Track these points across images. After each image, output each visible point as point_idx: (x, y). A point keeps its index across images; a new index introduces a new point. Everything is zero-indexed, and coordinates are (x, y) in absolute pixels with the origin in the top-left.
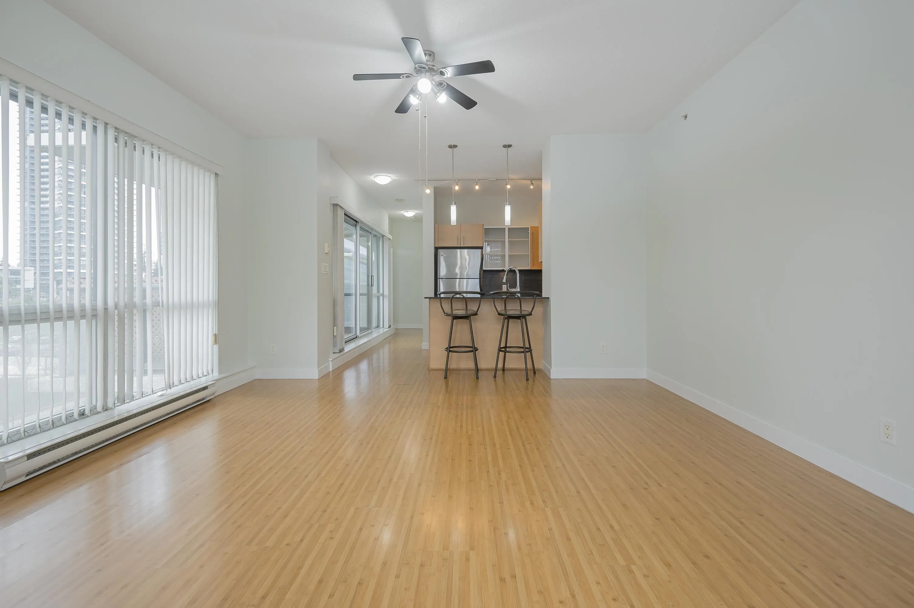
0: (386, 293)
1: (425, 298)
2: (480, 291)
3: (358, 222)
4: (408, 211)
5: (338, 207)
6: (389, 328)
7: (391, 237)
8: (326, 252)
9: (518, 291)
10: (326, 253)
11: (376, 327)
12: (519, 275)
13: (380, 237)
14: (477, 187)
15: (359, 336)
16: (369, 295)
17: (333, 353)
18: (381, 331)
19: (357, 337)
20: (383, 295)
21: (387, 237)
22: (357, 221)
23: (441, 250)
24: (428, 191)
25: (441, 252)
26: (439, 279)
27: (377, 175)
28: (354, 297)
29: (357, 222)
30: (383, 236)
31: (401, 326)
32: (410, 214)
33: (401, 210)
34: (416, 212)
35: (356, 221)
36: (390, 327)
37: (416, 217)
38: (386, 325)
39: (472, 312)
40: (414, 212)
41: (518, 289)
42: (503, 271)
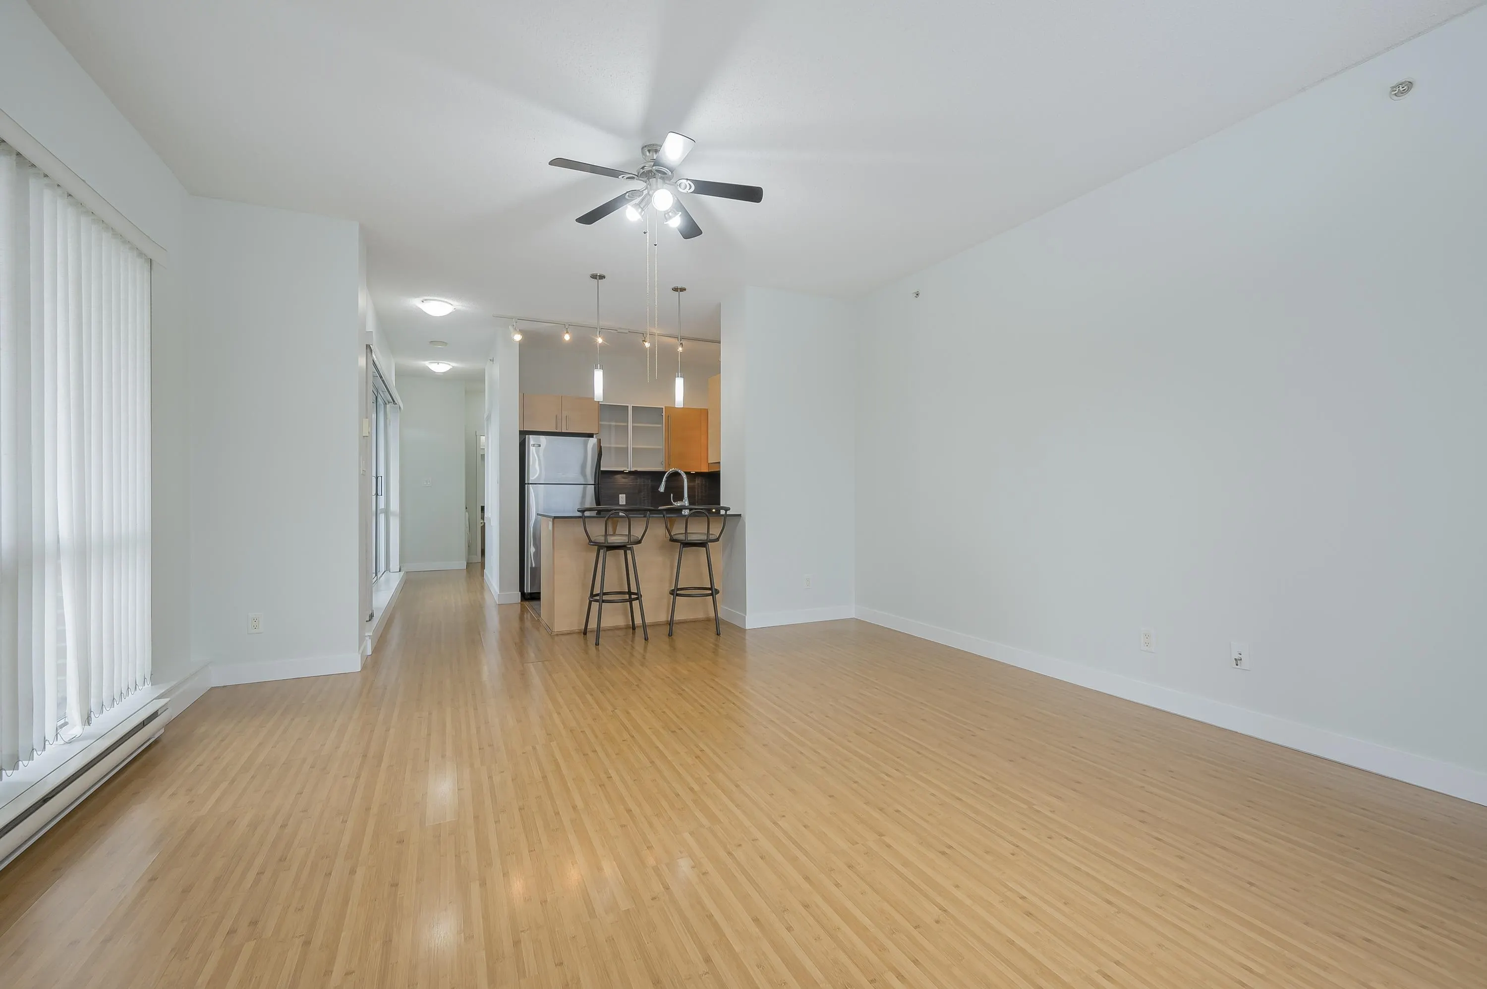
0: (395, 508)
6: (399, 572)
7: (402, 406)
9: (686, 505)
12: (688, 479)
14: (600, 340)
23: (531, 436)
24: (515, 337)
25: (532, 440)
26: (528, 484)
27: (426, 298)
32: (440, 367)
33: (425, 361)
34: (454, 364)
36: (400, 570)
39: (635, 539)
40: (450, 365)
41: (686, 503)
42: (622, 472)
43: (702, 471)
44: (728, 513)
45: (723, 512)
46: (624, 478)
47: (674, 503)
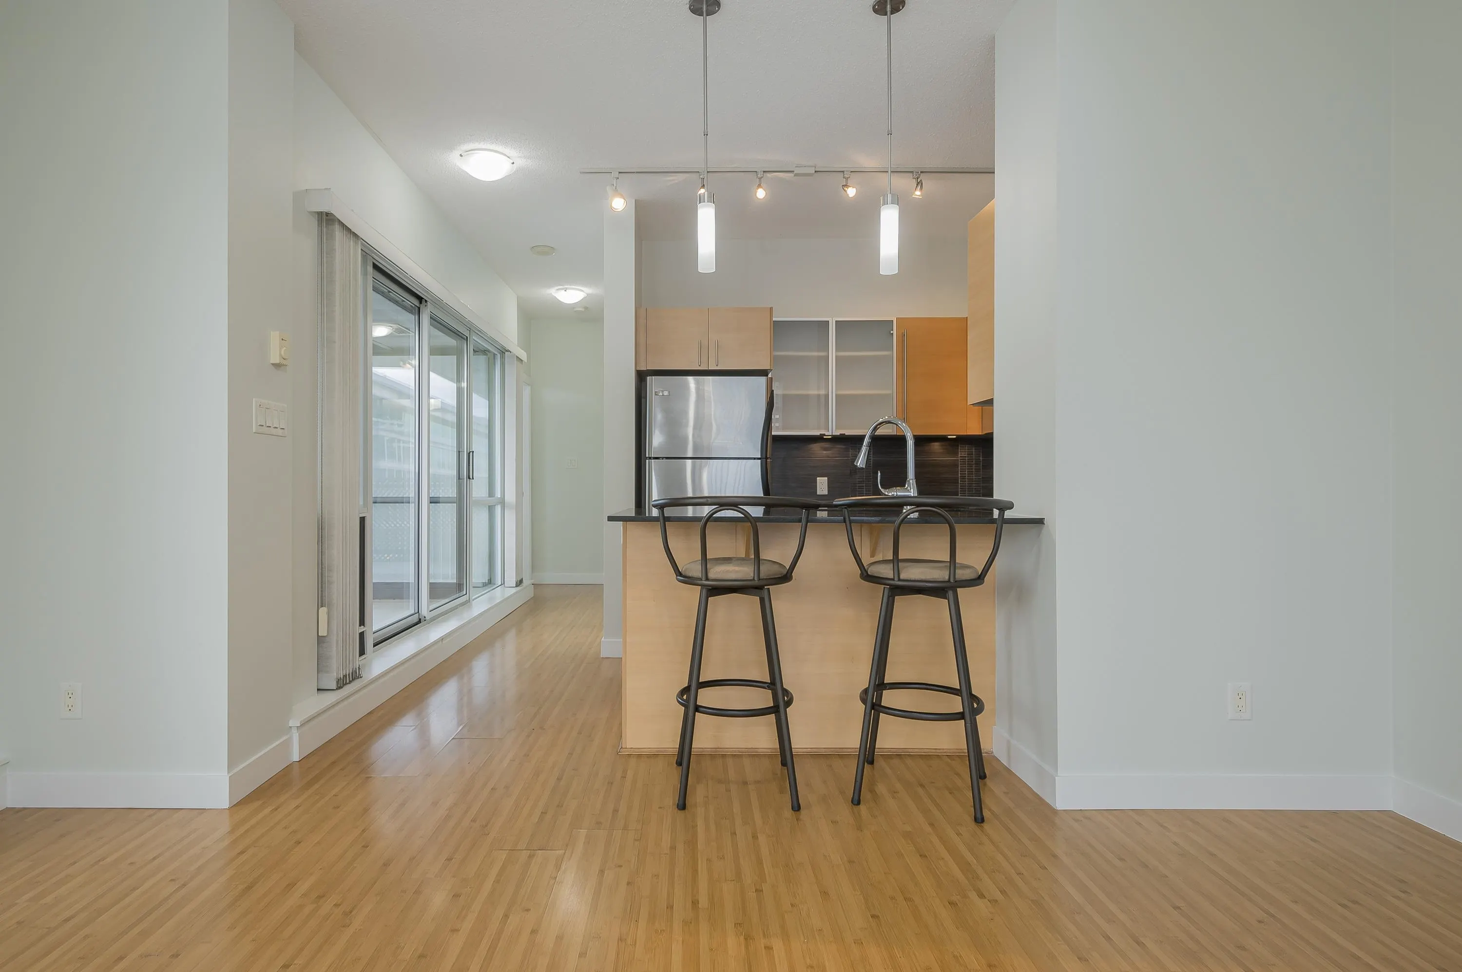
0: (510, 497)
1: (611, 519)
2: (763, 496)
3: (426, 301)
4: (566, 287)
5: (337, 227)
6: (517, 586)
7: (523, 355)
8: (272, 361)
9: (911, 497)
10: (277, 366)
11: (485, 585)
13: (494, 354)
14: (761, 194)
15: (427, 618)
16: (461, 503)
17: (318, 690)
18: (499, 594)
19: (420, 619)
20: (502, 502)
21: (515, 354)
22: (423, 298)
23: (654, 378)
24: (618, 204)
25: (654, 384)
26: (650, 458)
27: (467, 146)
28: (412, 507)
29: (423, 300)
30: (503, 351)
31: (550, 577)
32: (570, 296)
33: (550, 286)
34: (588, 290)
35: (420, 299)
36: (519, 583)
37: (586, 308)
38: (511, 580)
39: (774, 571)
40: (583, 290)
41: (911, 490)
42: (820, 439)
43: (968, 434)
44: (1008, 514)
45: (996, 513)
46: (825, 449)
47: (882, 490)
